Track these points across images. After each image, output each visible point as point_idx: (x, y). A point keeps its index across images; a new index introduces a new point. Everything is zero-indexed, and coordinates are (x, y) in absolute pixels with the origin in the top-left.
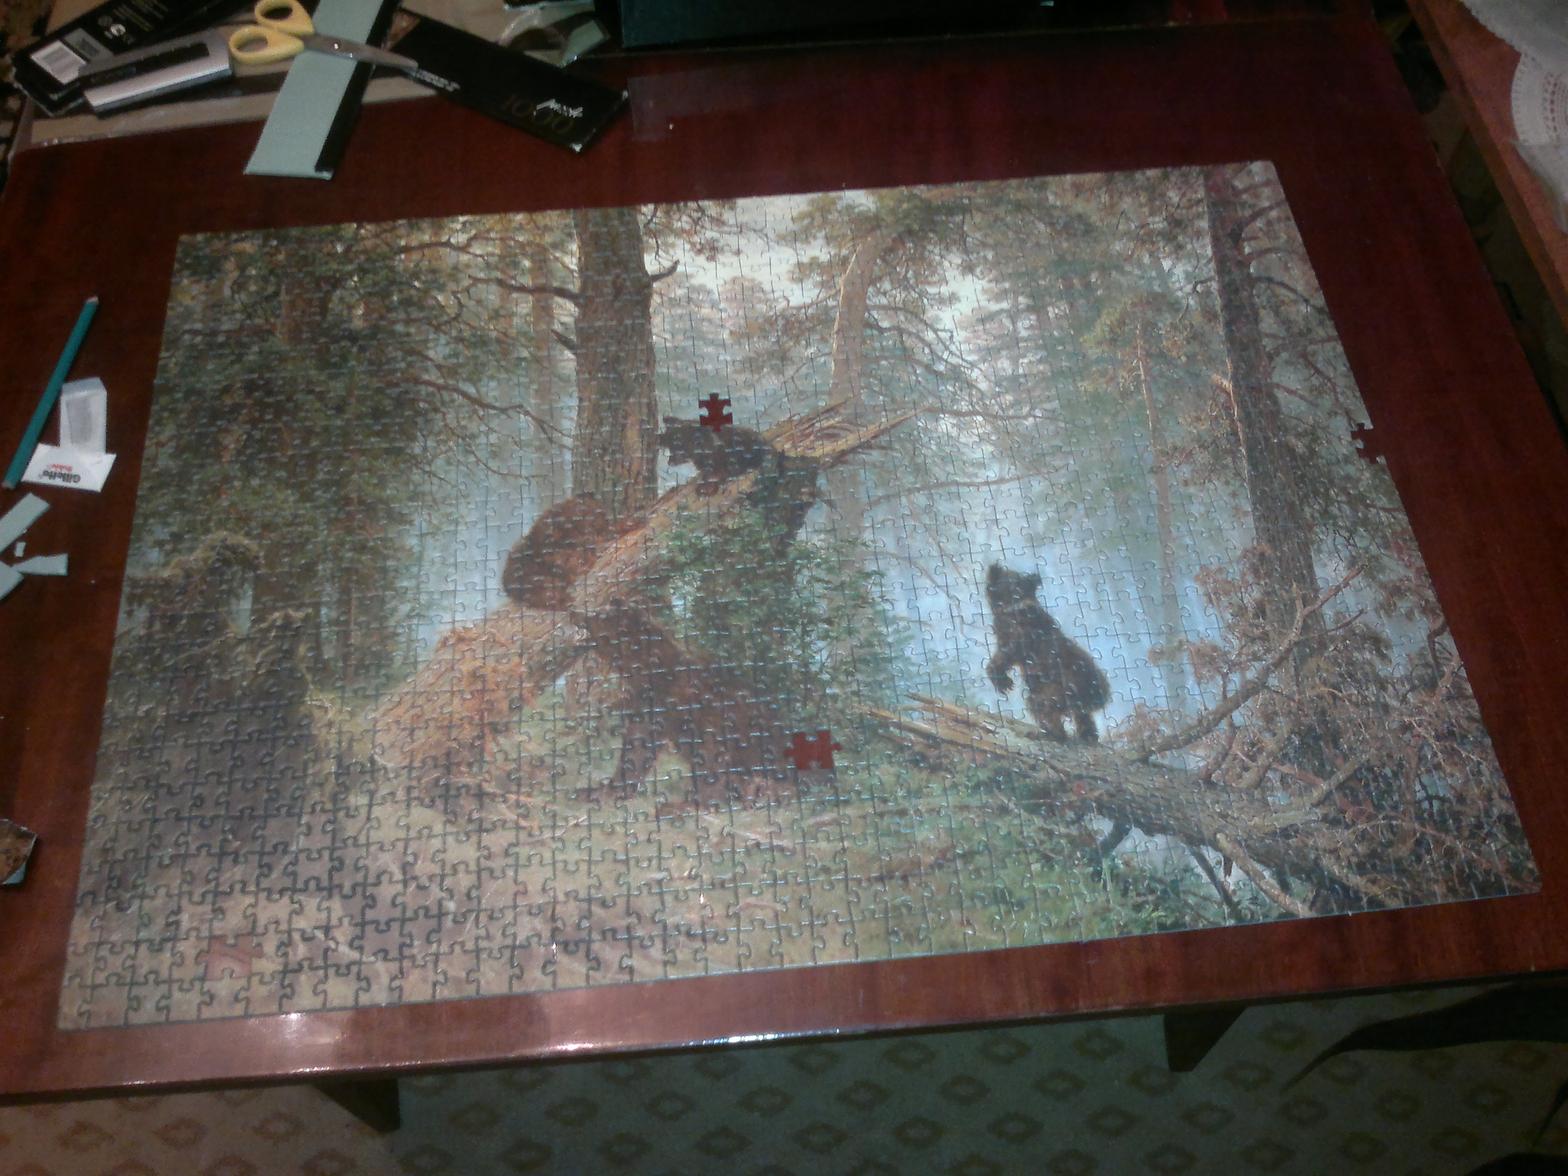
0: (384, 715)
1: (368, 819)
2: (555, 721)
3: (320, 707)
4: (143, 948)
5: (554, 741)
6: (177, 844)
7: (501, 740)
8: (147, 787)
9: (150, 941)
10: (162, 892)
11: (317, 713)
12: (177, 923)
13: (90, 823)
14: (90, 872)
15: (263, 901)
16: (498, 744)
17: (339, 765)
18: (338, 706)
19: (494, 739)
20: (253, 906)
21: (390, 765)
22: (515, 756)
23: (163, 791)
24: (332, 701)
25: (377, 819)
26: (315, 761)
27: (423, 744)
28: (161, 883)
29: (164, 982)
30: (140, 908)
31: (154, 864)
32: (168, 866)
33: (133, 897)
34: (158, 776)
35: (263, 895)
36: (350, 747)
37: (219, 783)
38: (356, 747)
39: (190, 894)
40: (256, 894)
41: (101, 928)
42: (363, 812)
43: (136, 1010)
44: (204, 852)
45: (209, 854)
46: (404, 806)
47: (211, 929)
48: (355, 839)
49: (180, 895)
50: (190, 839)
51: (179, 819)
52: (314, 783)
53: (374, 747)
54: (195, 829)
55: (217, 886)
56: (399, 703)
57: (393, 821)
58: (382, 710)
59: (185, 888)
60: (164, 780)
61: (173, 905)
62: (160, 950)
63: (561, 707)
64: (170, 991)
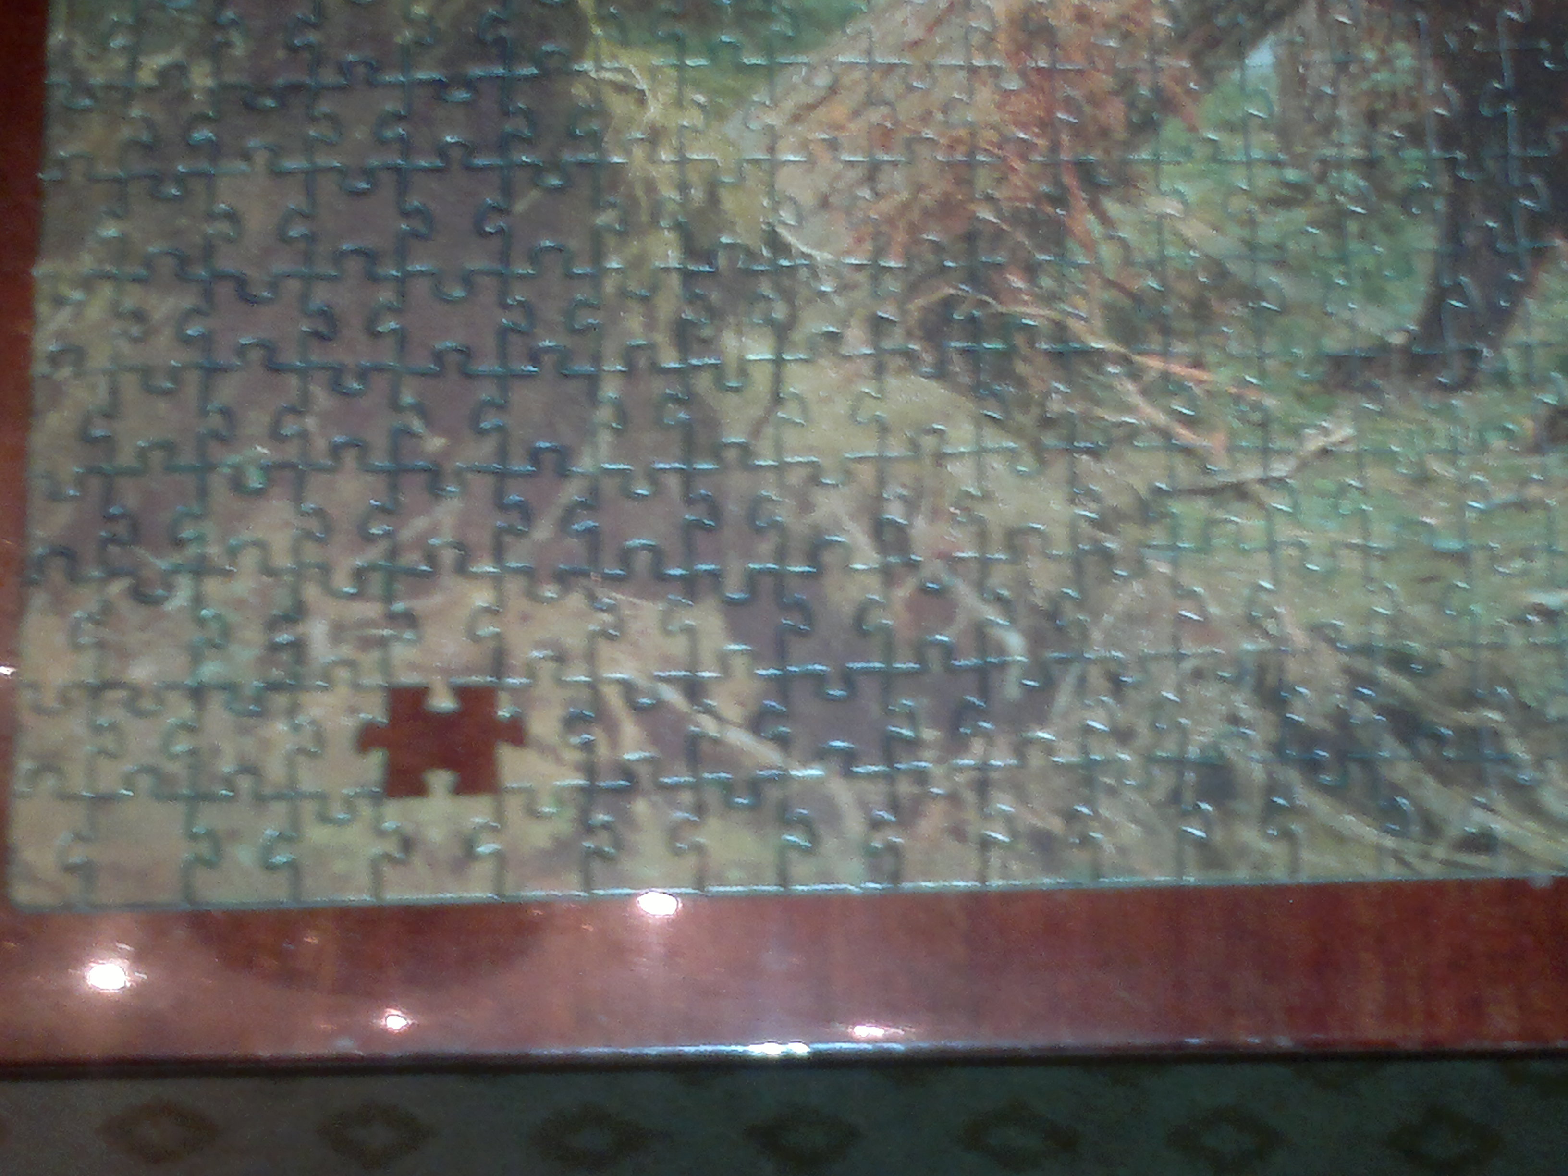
0: (796, 118)
1: (777, 400)
2: (1249, 164)
3: (622, 89)
4: (216, 706)
5: (1251, 223)
6: (275, 436)
7: (1113, 207)
8: (182, 276)
9: (230, 688)
10: (249, 559)
11: (619, 105)
12: (298, 647)
13: (40, 368)
14: (55, 496)
15: (518, 603)
16: (1105, 219)
17: (690, 250)
18: (672, 89)
19: (1094, 206)
20: (492, 612)
21: (822, 256)
22: (1151, 253)
23: (225, 291)
24: (653, 73)
25: (799, 398)
26: (623, 235)
27: (905, 207)
28: (246, 536)
29: (279, 797)
30: (198, 601)
31: (218, 483)
32: (259, 493)
33: (176, 570)
34: (209, 250)
35: (514, 586)
36: (713, 198)
37: (373, 279)
38: (729, 202)
39: (325, 570)
40: (496, 581)
41: (101, 645)
42: (761, 380)
43: (210, 864)
44: (350, 459)
45: (367, 469)
46: (866, 368)
47: (385, 666)
48: (745, 450)
49: (299, 572)
50: (310, 422)
51: (274, 368)
52: (624, 294)
53: (776, 207)
54: (322, 397)
55: (393, 553)
56: (833, 90)
57: (841, 407)
58: (789, 105)
59: (312, 553)
60: (227, 263)
61: (282, 600)
62: (263, 714)
63: (1265, 126)
64: (295, 823)
